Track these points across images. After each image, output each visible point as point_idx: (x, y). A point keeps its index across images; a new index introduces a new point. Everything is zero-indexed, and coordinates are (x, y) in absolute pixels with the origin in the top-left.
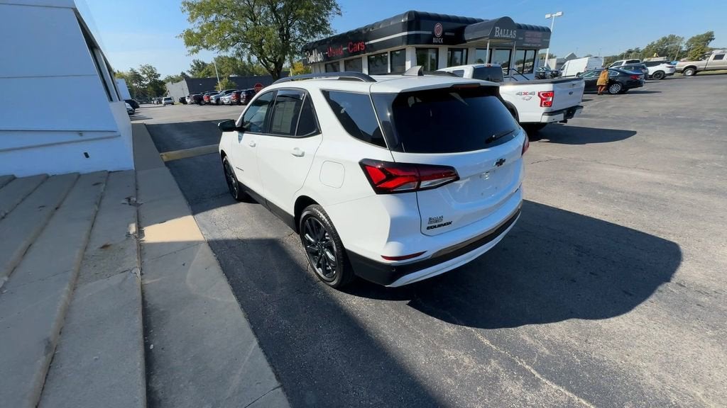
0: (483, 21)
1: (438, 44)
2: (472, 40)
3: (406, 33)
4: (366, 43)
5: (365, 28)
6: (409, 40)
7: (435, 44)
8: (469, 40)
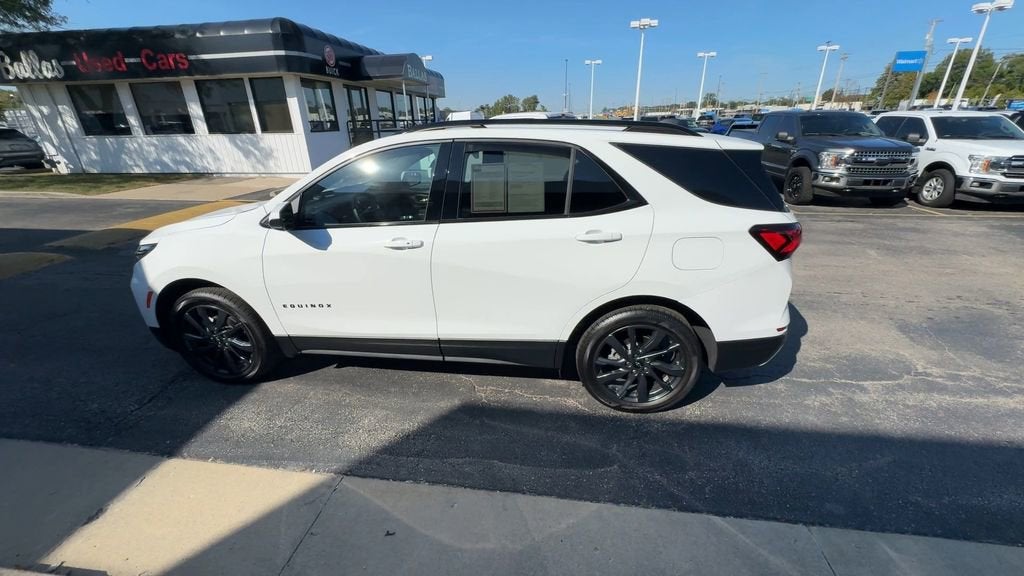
0: (377, 53)
1: (333, 76)
2: (380, 77)
3: (282, 53)
4: (192, 57)
5: (183, 29)
6: (288, 64)
7: (328, 75)
8: (377, 77)
